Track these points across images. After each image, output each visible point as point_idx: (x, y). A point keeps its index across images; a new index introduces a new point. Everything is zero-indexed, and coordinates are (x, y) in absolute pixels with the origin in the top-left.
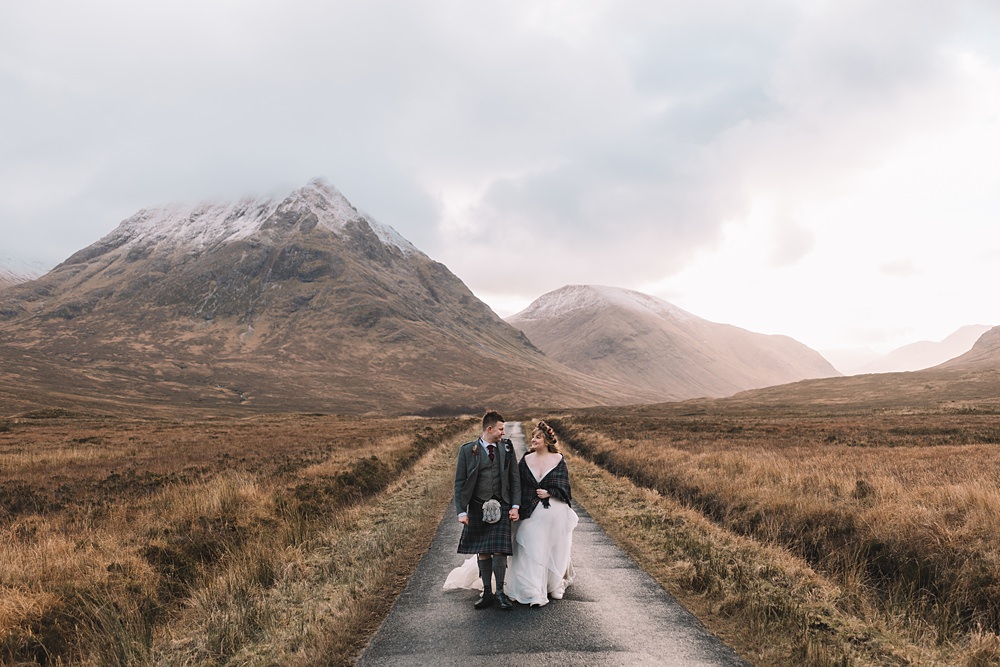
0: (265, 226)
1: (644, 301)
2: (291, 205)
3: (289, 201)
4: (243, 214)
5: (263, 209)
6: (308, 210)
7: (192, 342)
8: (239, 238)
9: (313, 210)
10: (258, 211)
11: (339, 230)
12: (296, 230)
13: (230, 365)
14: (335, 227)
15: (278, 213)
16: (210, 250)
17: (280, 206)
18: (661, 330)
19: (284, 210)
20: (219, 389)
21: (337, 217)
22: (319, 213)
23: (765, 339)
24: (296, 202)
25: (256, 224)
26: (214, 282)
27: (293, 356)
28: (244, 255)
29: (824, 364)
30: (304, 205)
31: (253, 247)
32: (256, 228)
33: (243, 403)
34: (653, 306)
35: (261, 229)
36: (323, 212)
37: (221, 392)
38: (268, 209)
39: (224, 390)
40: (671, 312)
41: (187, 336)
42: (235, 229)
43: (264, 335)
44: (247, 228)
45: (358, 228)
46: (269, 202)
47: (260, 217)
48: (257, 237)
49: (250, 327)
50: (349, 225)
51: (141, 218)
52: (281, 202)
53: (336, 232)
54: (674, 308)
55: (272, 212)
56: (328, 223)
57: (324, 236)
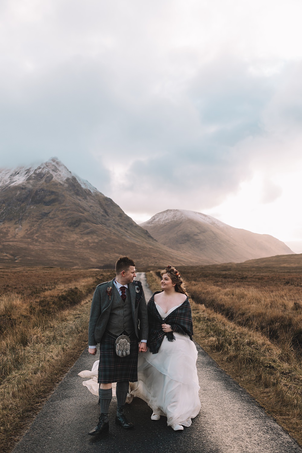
0: (29, 179)
1: (204, 217)
2: (41, 170)
3: (40, 168)
4: (18, 173)
5: (28, 171)
6: (48, 172)
8: (16, 185)
9: (51, 172)
10: (25, 172)
11: (63, 182)
12: (43, 181)
13: (11, 243)
14: (61, 180)
15: (35, 173)
16: (3, 190)
17: (36, 170)
18: (211, 231)
19: (37, 172)
20: (5, 254)
21: (62, 176)
22: (54, 174)
23: (259, 236)
24: (43, 168)
25: (24, 178)
26: (4, 205)
27: (40, 240)
28: (18, 193)
29: (287, 248)
30: (47, 170)
31: (23, 189)
32: (24, 180)
33: (16, 261)
34: (208, 220)
35: (26, 181)
36: (55, 173)
37: (6, 256)
38: (30, 171)
39: (8, 255)
40: (216, 222)
42: (14, 180)
43: (27, 230)
44: (20, 180)
45: (71, 181)
46: (30, 168)
47: (26, 175)
48: (24, 184)
49: (20, 226)
50: (68, 179)
52: (36, 168)
53: (61, 182)
54: (218, 221)
55: (32, 173)
56: (58, 178)
57: (56, 184)
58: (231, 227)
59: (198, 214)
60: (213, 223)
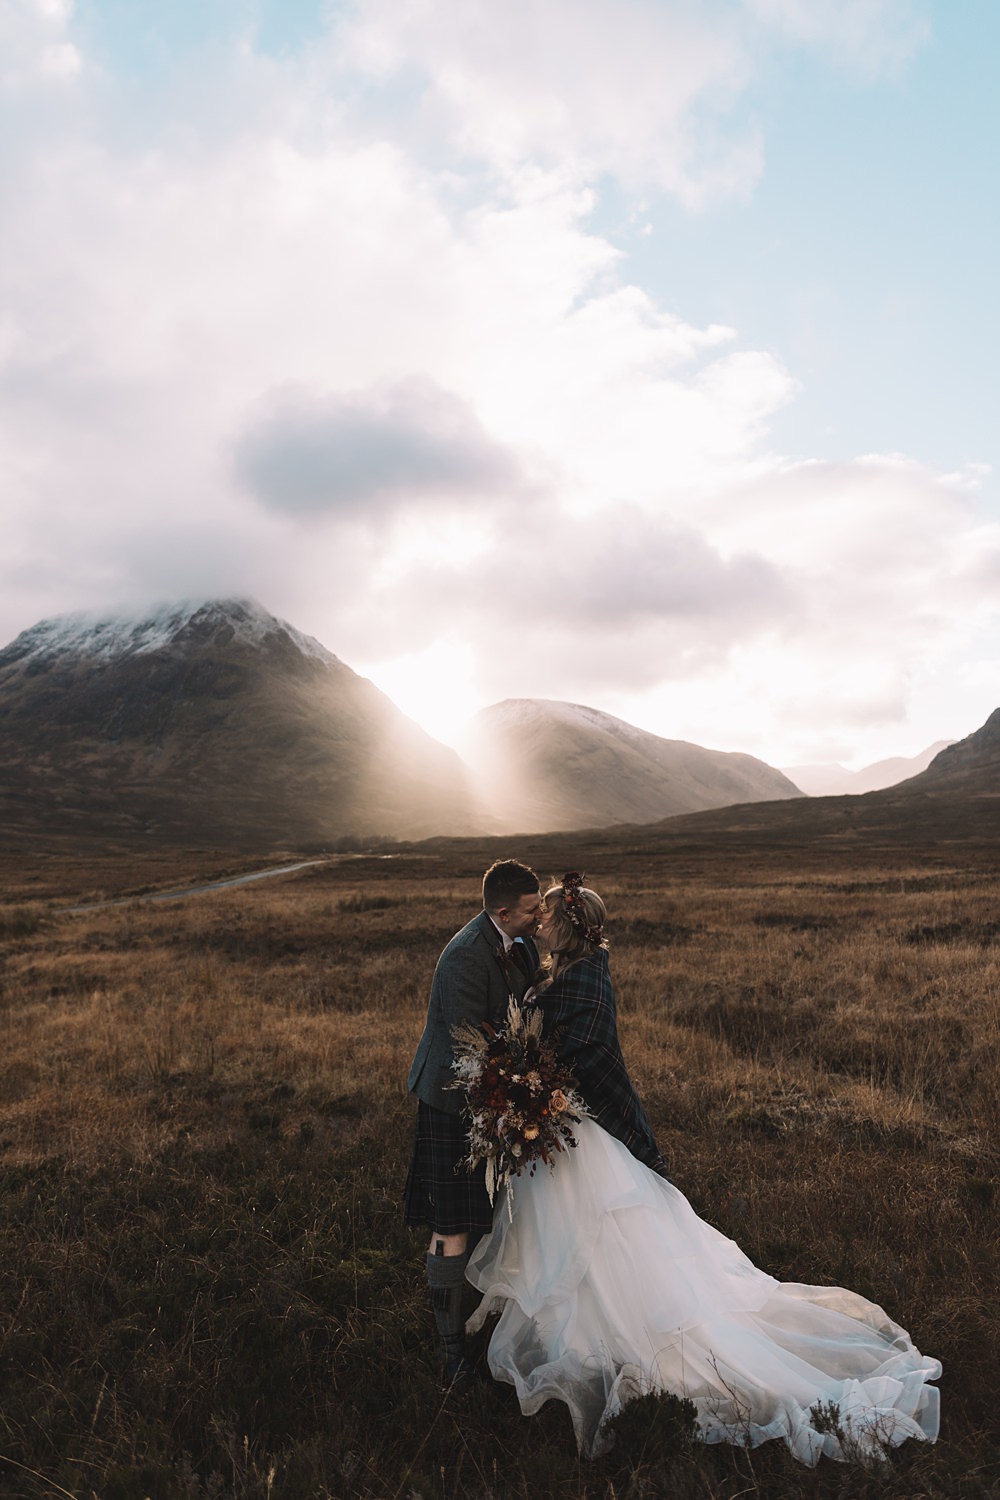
0: (176, 639)
1: (591, 716)
2: (204, 617)
3: (202, 611)
4: (153, 625)
5: (175, 620)
6: (223, 621)
7: (95, 764)
8: (149, 651)
9: (229, 621)
10: (169, 622)
11: (257, 642)
12: (210, 643)
13: (136, 790)
14: (252, 640)
15: (191, 624)
16: (117, 664)
17: (194, 617)
18: (608, 748)
19: (197, 621)
20: (123, 816)
21: (255, 629)
22: (236, 625)
23: (723, 757)
24: (211, 613)
25: (166, 636)
26: (120, 700)
27: (205, 779)
28: (154, 670)
29: (788, 785)
30: (219, 616)
31: (163, 661)
32: (167, 640)
33: (149, 831)
34: (601, 721)
35: (173, 641)
36: (240, 624)
37: (125, 819)
38: (181, 619)
39: (129, 817)
40: (621, 727)
41: (90, 758)
42: (144, 640)
43: (174, 757)
44: (157, 640)
45: (277, 640)
46: (181, 612)
47: (171, 629)
48: (167, 651)
49: (158, 749)
50: (268, 637)
51: (42, 629)
52: (194, 612)
53: (253, 644)
54: (624, 723)
55: (185, 623)
56: (246, 635)
57: (241, 649)
58: (656, 737)
59: (577, 710)
60: (614, 730)
